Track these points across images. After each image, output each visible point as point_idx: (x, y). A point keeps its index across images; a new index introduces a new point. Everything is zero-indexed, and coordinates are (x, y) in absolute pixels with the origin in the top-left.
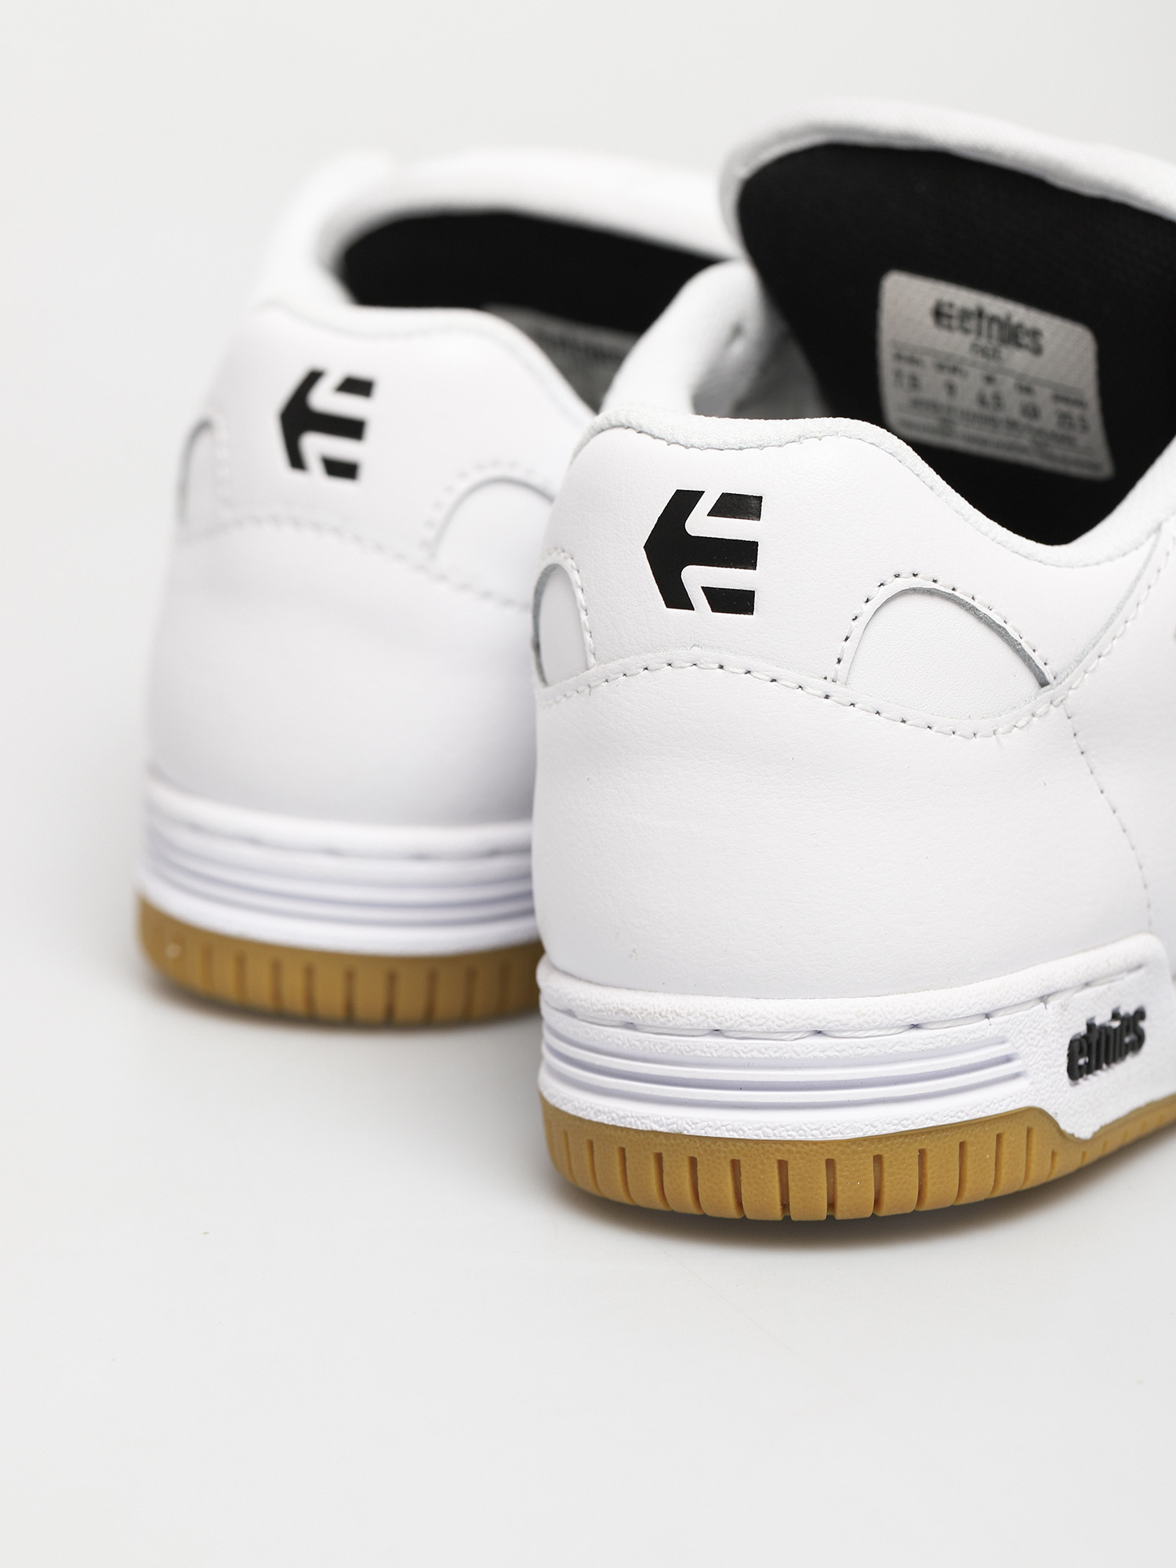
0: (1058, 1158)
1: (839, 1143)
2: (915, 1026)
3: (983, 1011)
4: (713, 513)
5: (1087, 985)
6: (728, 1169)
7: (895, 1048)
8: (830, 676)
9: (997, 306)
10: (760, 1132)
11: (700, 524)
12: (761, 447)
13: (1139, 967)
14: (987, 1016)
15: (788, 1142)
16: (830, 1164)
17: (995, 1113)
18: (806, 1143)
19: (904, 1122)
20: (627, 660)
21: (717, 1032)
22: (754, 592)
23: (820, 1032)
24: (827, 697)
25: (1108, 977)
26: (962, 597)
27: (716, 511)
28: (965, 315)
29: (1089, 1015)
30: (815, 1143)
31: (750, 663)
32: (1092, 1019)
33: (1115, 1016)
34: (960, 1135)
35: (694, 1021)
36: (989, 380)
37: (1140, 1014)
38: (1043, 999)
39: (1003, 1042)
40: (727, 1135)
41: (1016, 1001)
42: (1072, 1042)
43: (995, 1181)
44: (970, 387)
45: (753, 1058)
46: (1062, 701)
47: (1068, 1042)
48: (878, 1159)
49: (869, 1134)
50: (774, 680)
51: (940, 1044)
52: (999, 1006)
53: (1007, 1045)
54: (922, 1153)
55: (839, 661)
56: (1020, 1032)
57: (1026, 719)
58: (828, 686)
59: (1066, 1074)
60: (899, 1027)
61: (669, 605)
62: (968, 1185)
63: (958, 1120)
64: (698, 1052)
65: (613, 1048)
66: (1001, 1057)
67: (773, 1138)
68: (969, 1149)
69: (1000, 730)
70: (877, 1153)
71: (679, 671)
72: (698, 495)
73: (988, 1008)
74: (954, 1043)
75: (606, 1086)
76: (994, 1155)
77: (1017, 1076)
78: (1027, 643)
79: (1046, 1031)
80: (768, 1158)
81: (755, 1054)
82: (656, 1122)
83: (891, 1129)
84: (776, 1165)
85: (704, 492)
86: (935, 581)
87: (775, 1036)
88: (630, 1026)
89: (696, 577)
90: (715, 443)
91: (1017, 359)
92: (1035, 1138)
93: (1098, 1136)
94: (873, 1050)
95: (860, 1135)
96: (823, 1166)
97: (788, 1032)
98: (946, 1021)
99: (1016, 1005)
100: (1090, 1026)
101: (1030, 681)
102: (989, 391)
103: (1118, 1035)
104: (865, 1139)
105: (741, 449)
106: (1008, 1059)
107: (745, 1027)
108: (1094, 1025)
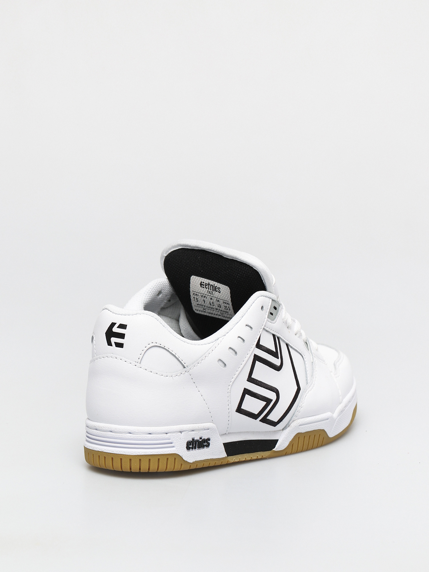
0: (183, 465)
1: (132, 455)
2: (150, 434)
3: (166, 432)
4: (118, 327)
5: (193, 431)
6: (111, 459)
7: (145, 438)
8: (137, 361)
9: (212, 283)
10: (117, 452)
11: (115, 329)
12: (129, 315)
13: (208, 429)
14: (166, 434)
15: (122, 454)
16: (130, 460)
17: (166, 453)
18: (126, 455)
19: (146, 453)
20: (100, 355)
21: (111, 431)
22: (123, 344)
23: (130, 433)
24: (136, 366)
25: (199, 430)
26: (166, 348)
27: (119, 327)
28: (206, 285)
29: (193, 437)
30: (127, 455)
31: (121, 358)
32: (194, 438)
33: (201, 438)
34: (158, 457)
35: (107, 429)
36: (211, 299)
37: (209, 439)
38: (181, 432)
39: (170, 439)
40: (111, 452)
41: (173, 431)
42: (188, 442)
43: (166, 468)
44: (208, 300)
45: (117, 437)
46: (188, 371)
47: (187, 442)
48: (140, 460)
49: (138, 454)
50: (126, 361)
51: (154, 438)
52: (169, 432)
53: (171, 440)
54: (150, 460)
55: (139, 359)
56: (174, 438)
57: (180, 374)
58: (136, 364)
59: (186, 448)
60: (146, 433)
61: (108, 345)
62: (160, 467)
63: (158, 454)
64: (107, 435)
65: (93, 434)
66: (170, 442)
67: (120, 453)
68: (160, 460)
69: (173, 376)
70: (140, 458)
71: (108, 358)
72: (115, 324)
73: (167, 432)
74: (158, 438)
75: (91, 441)
76: (166, 462)
77: (173, 447)
78: (180, 359)
79: (180, 438)
80: (118, 458)
81: (117, 436)
82: (99, 449)
83: (143, 454)
84: (120, 459)
85: (116, 323)
86: (161, 345)
87: (122, 433)
88: (96, 429)
89: (113, 340)
90: (120, 314)
91: (216, 294)
92: (176, 460)
93: (194, 463)
94: (140, 437)
95: (136, 454)
96: (129, 460)
97: (123, 432)
98: (156, 433)
99: (173, 432)
100: (193, 439)
101: (182, 367)
102: (211, 301)
103: (201, 443)
104: (137, 455)
105: (125, 315)
106: (171, 443)
107: (116, 431)
108: (194, 439)
